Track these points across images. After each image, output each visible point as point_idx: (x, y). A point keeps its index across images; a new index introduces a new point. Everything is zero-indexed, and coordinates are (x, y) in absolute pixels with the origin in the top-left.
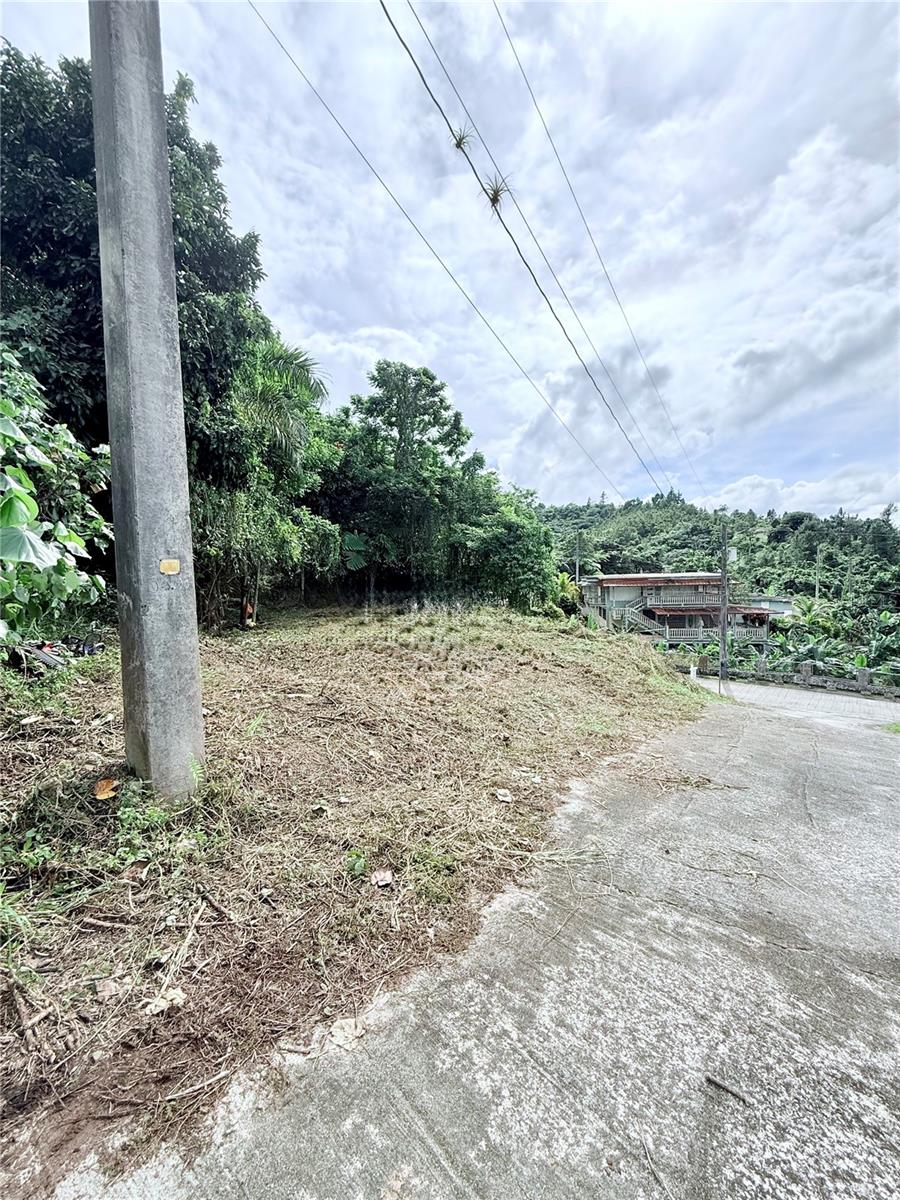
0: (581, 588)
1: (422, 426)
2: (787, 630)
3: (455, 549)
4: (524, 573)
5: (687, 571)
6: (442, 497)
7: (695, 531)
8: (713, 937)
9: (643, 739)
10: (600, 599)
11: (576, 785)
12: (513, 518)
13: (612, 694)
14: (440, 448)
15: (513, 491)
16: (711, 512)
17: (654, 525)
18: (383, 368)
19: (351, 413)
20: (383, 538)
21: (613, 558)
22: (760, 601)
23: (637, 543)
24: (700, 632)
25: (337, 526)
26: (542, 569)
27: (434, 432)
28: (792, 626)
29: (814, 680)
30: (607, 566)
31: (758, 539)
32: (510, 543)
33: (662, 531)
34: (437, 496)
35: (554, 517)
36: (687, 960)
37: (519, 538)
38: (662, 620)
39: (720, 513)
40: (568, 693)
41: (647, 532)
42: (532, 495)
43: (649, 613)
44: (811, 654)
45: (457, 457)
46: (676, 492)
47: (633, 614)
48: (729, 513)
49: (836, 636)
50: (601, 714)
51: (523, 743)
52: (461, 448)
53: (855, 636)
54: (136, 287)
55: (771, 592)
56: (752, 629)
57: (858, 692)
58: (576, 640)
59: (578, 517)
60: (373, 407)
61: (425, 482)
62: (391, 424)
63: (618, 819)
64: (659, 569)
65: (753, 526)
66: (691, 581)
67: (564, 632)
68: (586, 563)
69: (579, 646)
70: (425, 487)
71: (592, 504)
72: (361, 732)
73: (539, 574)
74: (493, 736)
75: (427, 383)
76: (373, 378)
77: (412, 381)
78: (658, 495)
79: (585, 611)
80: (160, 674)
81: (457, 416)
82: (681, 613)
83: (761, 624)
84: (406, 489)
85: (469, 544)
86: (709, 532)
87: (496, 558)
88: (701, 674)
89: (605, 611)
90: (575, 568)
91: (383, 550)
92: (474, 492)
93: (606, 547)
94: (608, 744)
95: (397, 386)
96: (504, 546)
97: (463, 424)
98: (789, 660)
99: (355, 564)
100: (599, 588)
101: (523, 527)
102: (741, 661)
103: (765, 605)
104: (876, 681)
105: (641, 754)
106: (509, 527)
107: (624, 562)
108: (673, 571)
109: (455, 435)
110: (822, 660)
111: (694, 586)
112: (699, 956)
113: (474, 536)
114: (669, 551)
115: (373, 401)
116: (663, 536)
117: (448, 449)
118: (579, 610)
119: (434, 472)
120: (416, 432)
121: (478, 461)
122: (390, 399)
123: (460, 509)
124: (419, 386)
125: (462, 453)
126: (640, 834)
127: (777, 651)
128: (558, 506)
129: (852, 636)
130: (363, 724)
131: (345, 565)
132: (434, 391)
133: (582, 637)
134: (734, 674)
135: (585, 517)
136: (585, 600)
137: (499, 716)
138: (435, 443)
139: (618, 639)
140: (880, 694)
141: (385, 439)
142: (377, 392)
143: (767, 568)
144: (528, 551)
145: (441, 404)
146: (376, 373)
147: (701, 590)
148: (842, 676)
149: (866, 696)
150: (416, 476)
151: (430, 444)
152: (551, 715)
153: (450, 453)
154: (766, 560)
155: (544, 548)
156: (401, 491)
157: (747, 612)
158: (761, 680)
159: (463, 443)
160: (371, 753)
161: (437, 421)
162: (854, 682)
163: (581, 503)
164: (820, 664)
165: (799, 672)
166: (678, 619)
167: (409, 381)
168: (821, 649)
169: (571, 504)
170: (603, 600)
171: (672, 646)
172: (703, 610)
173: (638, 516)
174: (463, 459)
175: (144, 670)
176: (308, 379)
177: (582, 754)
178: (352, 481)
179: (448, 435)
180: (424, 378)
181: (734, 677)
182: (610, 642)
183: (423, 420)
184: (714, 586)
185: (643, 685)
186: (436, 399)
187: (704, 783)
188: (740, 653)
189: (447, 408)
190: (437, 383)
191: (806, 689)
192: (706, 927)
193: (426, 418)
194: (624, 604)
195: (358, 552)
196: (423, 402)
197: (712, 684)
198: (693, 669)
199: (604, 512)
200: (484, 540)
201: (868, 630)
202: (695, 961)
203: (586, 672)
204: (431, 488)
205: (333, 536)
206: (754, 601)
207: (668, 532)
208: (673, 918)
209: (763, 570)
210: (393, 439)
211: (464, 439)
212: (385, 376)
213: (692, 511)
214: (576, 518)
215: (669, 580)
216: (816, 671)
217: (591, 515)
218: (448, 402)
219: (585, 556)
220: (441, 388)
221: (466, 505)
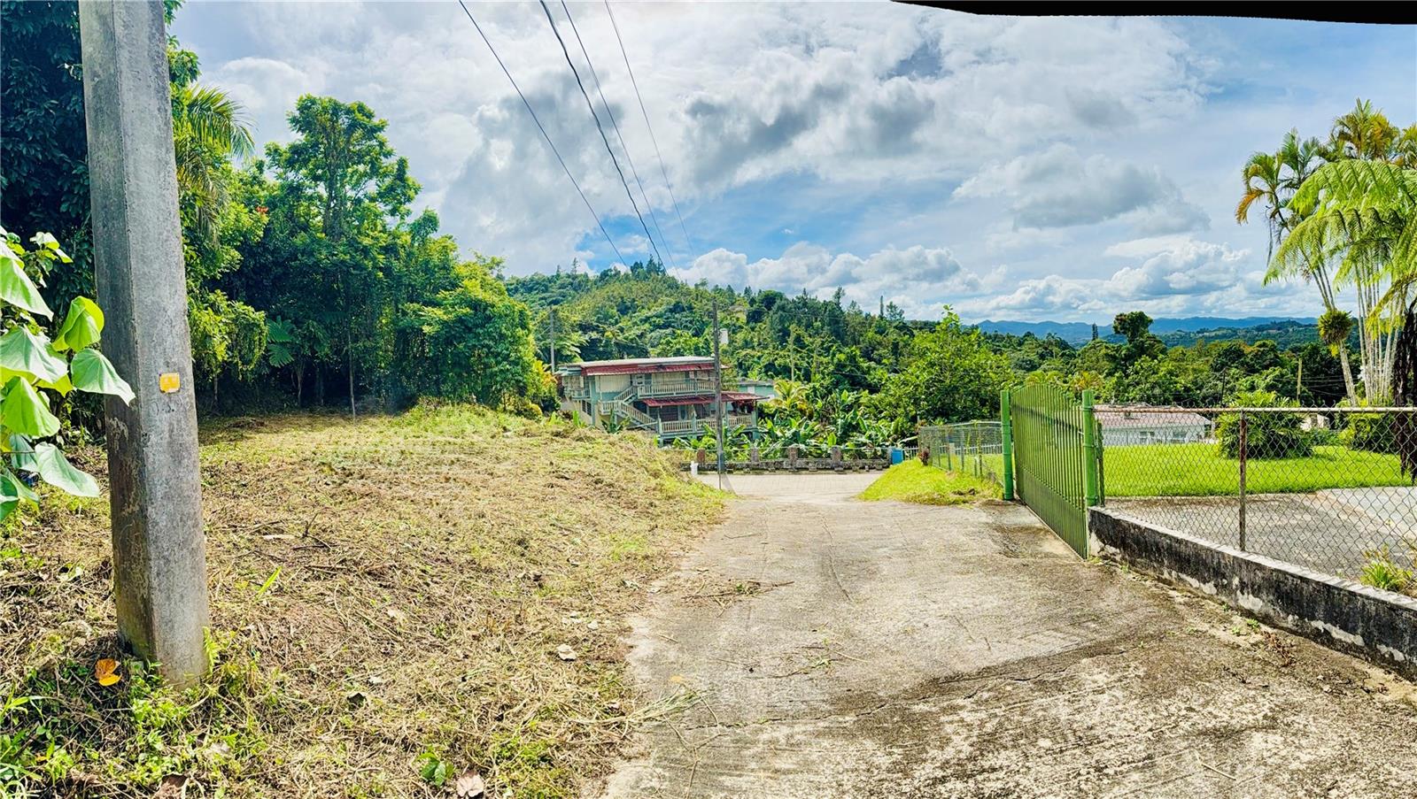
0: (559, 378)
1: (355, 177)
2: (773, 416)
3: (406, 336)
4: (498, 363)
5: (675, 355)
6: (387, 270)
7: (677, 308)
8: (818, 734)
9: (682, 553)
10: (583, 392)
11: (633, 620)
12: (479, 294)
13: (632, 505)
14: (380, 207)
15: (475, 260)
16: (692, 287)
17: (634, 300)
18: (306, 107)
19: (265, 168)
20: (313, 325)
21: (593, 342)
22: (747, 386)
23: (617, 322)
24: (693, 422)
25: (262, 314)
26: (520, 358)
27: (372, 187)
28: (776, 412)
29: (800, 462)
30: (588, 351)
31: (738, 319)
32: (477, 326)
33: (643, 308)
34: (381, 269)
35: (516, 290)
36: (807, 766)
37: (489, 319)
38: (654, 412)
39: (701, 288)
40: (584, 511)
41: (627, 308)
42: (498, 265)
43: (640, 405)
44: (796, 437)
45: (402, 218)
46: (656, 261)
47: (622, 407)
48: (709, 288)
49: (810, 418)
50: (629, 534)
51: (558, 581)
52: (408, 206)
53: (824, 416)
54: (126, 26)
55: (754, 377)
56: (743, 417)
57: (832, 469)
58: (574, 443)
59: (546, 290)
60: (297, 157)
61: (365, 251)
62: (316, 178)
63: (694, 649)
64: (645, 354)
65: (733, 304)
66: (680, 366)
67: (557, 434)
68: (563, 347)
69: (580, 451)
70: (365, 258)
71: (562, 274)
72: (370, 585)
73: (517, 364)
74: (520, 576)
75: (362, 123)
76: (294, 121)
77: (343, 121)
78: (636, 263)
79: (565, 406)
80: (163, 521)
81: (402, 164)
82: (672, 403)
83: (749, 412)
84: (343, 262)
85: (426, 329)
86: (691, 308)
87: (461, 346)
88: (701, 470)
89: (589, 405)
90: (550, 354)
91: (313, 339)
92: (427, 263)
93: (584, 328)
94: (650, 566)
95: (324, 129)
96: (470, 330)
97: (409, 174)
98: (778, 446)
99: (280, 359)
100: (582, 378)
101: (493, 306)
102: (736, 451)
103: (751, 390)
104: (846, 456)
105: (687, 570)
106: (476, 305)
107: (606, 345)
108: (659, 355)
109: (398, 189)
110: (804, 443)
111: (685, 371)
112: (814, 757)
113: (433, 318)
114: (652, 331)
115: (295, 150)
116: (645, 313)
117: (389, 207)
118: (558, 405)
119: (377, 238)
120: (348, 187)
121: (429, 222)
122: (315, 145)
123: (410, 285)
124: (353, 126)
125: (408, 213)
126: (720, 661)
127: (766, 437)
128: (521, 277)
129: (824, 417)
130: (369, 573)
131: (267, 361)
132: (372, 132)
133: (580, 439)
134: (731, 466)
135: (555, 291)
136: (566, 392)
137: (519, 548)
138: (372, 200)
139: (621, 439)
140: (850, 468)
141: (311, 198)
142: (299, 138)
143: (749, 351)
144: (502, 336)
145: (381, 148)
146: (297, 114)
147: (692, 376)
148: (820, 456)
149: (839, 472)
150: (353, 244)
151: (367, 201)
152: (578, 540)
153: (393, 212)
154: (746, 341)
155: (520, 332)
156: (335, 265)
157: (737, 398)
158: (757, 469)
159: (409, 200)
160: (391, 613)
161: (375, 171)
162: (829, 461)
163: (549, 273)
164: (802, 446)
165: (787, 457)
166: (670, 410)
167: (340, 121)
168: (802, 431)
169: (536, 274)
170: (587, 393)
171: (667, 442)
172: (696, 398)
173: (616, 289)
174: (410, 220)
175: (146, 517)
176: (229, 128)
177: (628, 584)
178: (272, 253)
179: (391, 189)
180: (359, 116)
181: (731, 469)
182: (612, 444)
183: (356, 171)
184: (705, 371)
185: (661, 491)
186: (374, 142)
187: (755, 587)
188: (733, 443)
189: (388, 154)
190: (376, 121)
191: (794, 473)
192: (810, 728)
193: (361, 168)
194: (612, 395)
195: (283, 344)
196: (358, 148)
197: (712, 479)
198: (694, 466)
199: (577, 285)
200: (444, 323)
201: (834, 409)
202: (813, 762)
203: (596, 483)
204: (374, 259)
205: (258, 326)
206: (741, 386)
207: (649, 309)
208: (782, 732)
209: (744, 353)
210: (320, 198)
211: (411, 193)
212: (307, 116)
213: (673, 285)
214: (543, 292)
215: (660, 366)
216: (800, 454)
217: (562, 286)
218: (389, 146)
219: (561, 339)
220: (380, 129)
221: (419, 279)
